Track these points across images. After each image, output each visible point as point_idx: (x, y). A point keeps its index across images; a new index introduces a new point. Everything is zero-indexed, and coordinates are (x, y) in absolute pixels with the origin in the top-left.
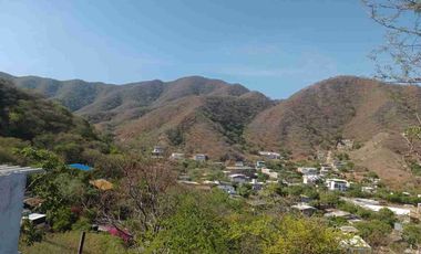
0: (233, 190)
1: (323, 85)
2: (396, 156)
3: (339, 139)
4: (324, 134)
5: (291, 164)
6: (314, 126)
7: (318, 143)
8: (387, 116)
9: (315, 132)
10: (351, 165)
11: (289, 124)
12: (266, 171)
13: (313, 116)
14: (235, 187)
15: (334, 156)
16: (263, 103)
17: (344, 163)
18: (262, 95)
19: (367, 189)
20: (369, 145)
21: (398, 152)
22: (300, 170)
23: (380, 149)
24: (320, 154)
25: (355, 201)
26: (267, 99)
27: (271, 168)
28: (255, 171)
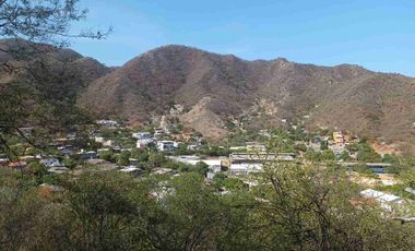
0: (57, 163)
1: (156, 53)
2: (216, 116)
3: (172, 104)
4: (158, 99)
5: (127, 131)
6: (148, 92)
7: (153, 108)
8: (210, 82)
9: (150, 99)
10: (180, 127)
11: (124, 91)
12: (99, 139)
13: (147, 83)
14: (60, 160)
15: (167, 120)
16: (97, 69)
17: (175, 126)
18: (96, 62)
19: (191, 147)
20: (196, 108)
21: (218, 113)
22: (135, 135)
23: (204, 112)
24: (155, 119)
25: (180, 159)
26: (102, 65)
27: (106, 136)
28: (88, 141)
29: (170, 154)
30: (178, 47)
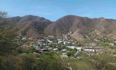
0: (38, 47)
1: (64, 17)
2: (81, 35)
3: (68, 31)
4: (65, 30)
5: (56, 39)
6: (62, 28)
7: (63, 33)
8: (79, 25)
9: (62, 30)
10: (70, 38)
11: (56, 28)
12: (49, 41)
13: (62, 26)
14: (39, 46)
15: (67, 36)
16: (49, 22)
17: (69, 37)
18: (49, 20)
19: (73, 44)
20: (75, 32)
21: (81, 34)
22: (58, 40)
23: (77, 33)
24: (64, 35)
25: (70, 47)
26: (50, 21)
27: (51, 40)
28: (46, 41)
29: (67, 45)
30: (70, 15)
